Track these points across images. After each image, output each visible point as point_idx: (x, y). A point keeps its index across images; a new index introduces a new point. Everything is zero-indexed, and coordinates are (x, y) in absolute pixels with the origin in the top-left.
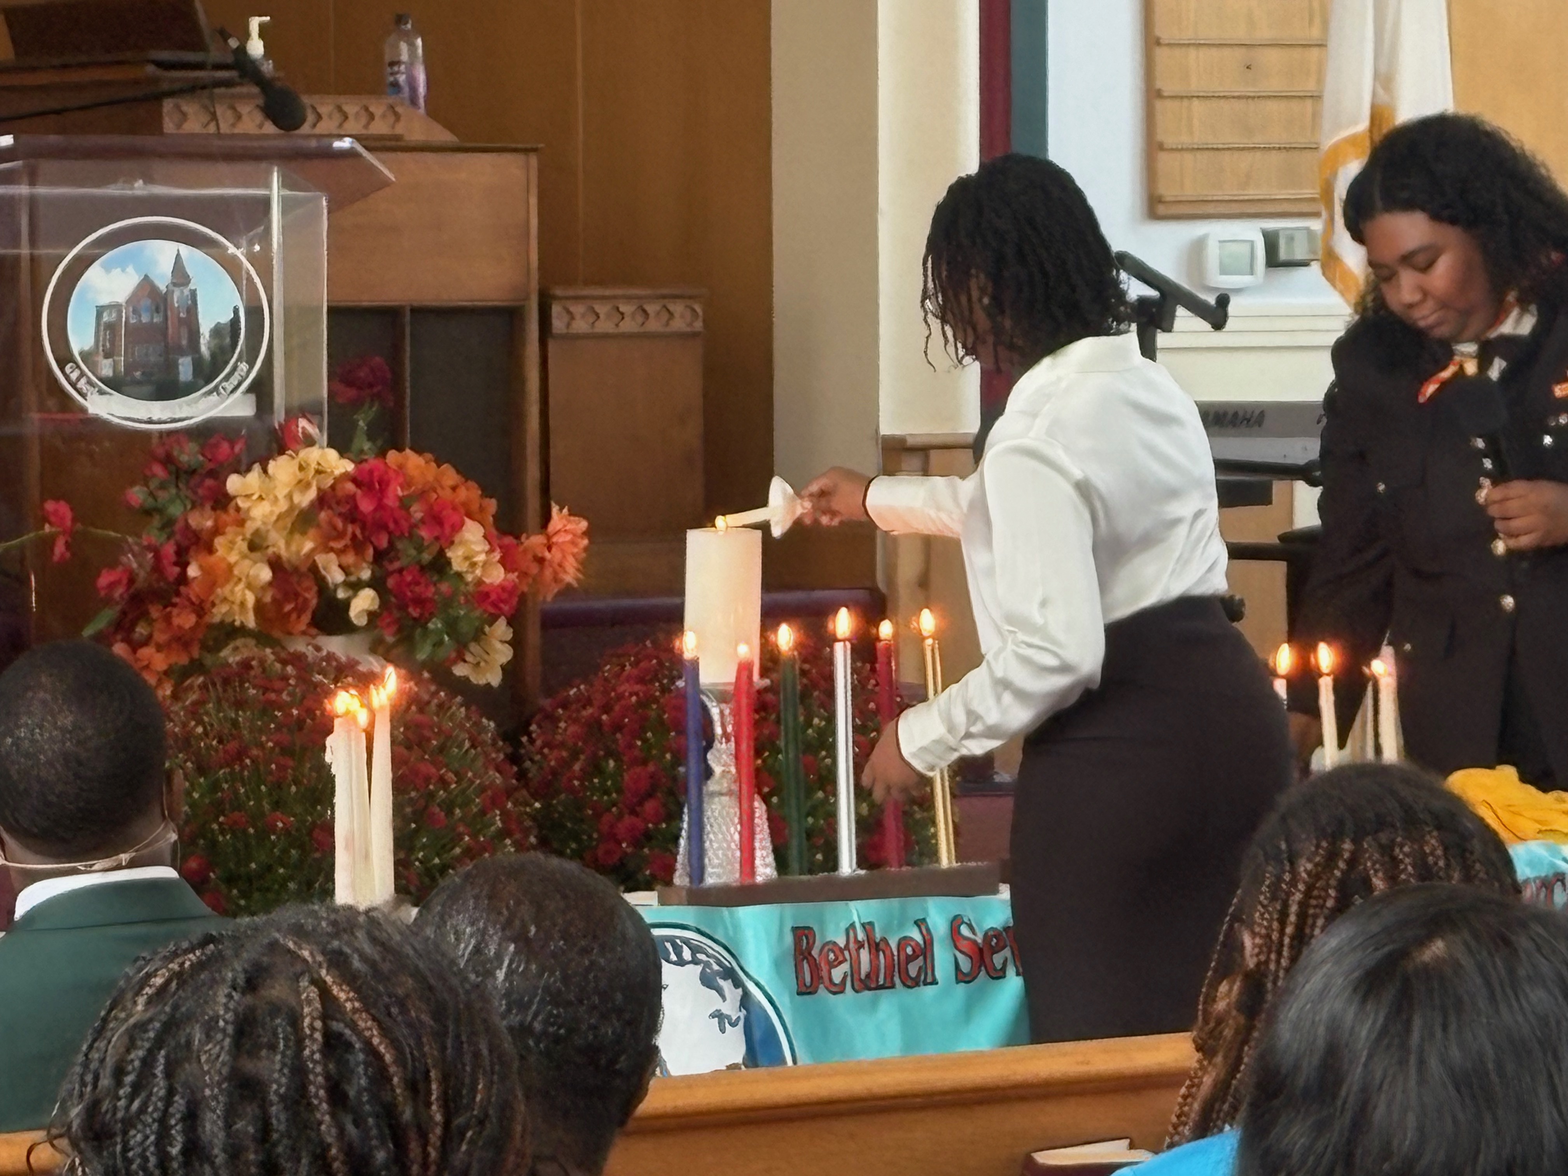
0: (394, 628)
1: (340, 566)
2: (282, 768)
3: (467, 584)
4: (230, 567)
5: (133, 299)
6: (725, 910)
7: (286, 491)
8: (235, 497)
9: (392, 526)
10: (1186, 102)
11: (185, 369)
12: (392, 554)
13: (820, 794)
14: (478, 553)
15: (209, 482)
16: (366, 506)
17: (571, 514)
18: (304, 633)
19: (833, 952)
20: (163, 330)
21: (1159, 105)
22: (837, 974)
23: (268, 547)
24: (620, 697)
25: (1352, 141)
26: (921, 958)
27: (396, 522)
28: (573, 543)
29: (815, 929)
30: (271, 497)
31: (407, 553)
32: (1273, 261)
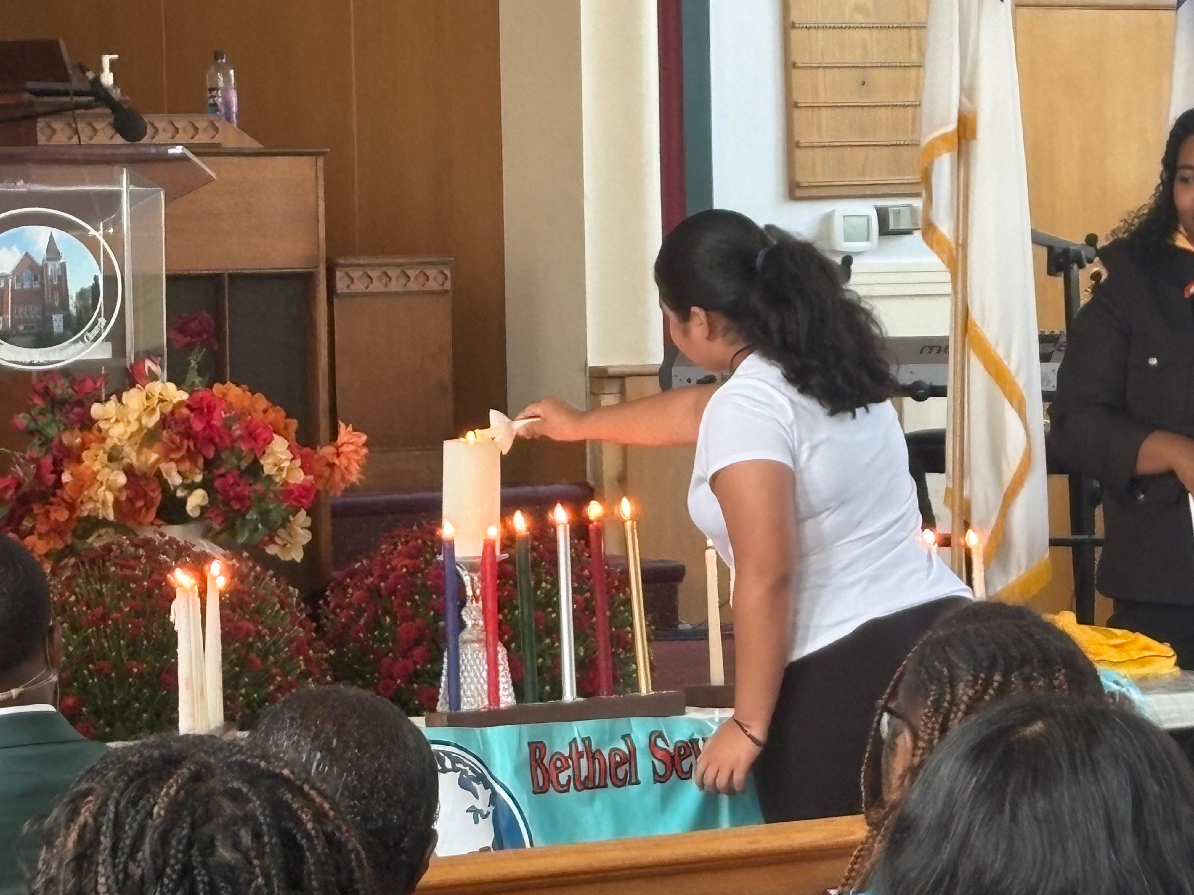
0: (220, 519)
1: (179, 472)
2: (136, 626)
3: (277, 483)
4: (95, 474)
5: (17, 270)
6: (477, 730)
7: (136, 415)
8: (97, 421)
9: (217, 440)
10: (816, 111)
11: (58, 323)
12: (218, 462)
13: (548, 641)
14: (285, 460)
15: (77, 410)
16: (198, 426)
17: (354, 430)
18: (152, 524)
19: (560, 760)
20: (40, 294)
21: (796, 113)
22: (563, 778)
23: (122, 458)
24: (393, 569)
25: (944, 138)
26: (628, 764)
27: (221, 438)
28: (356, 452)
29: (547, 744)
30: (126, 420)
31: (230, 461)
32: (885, 231)
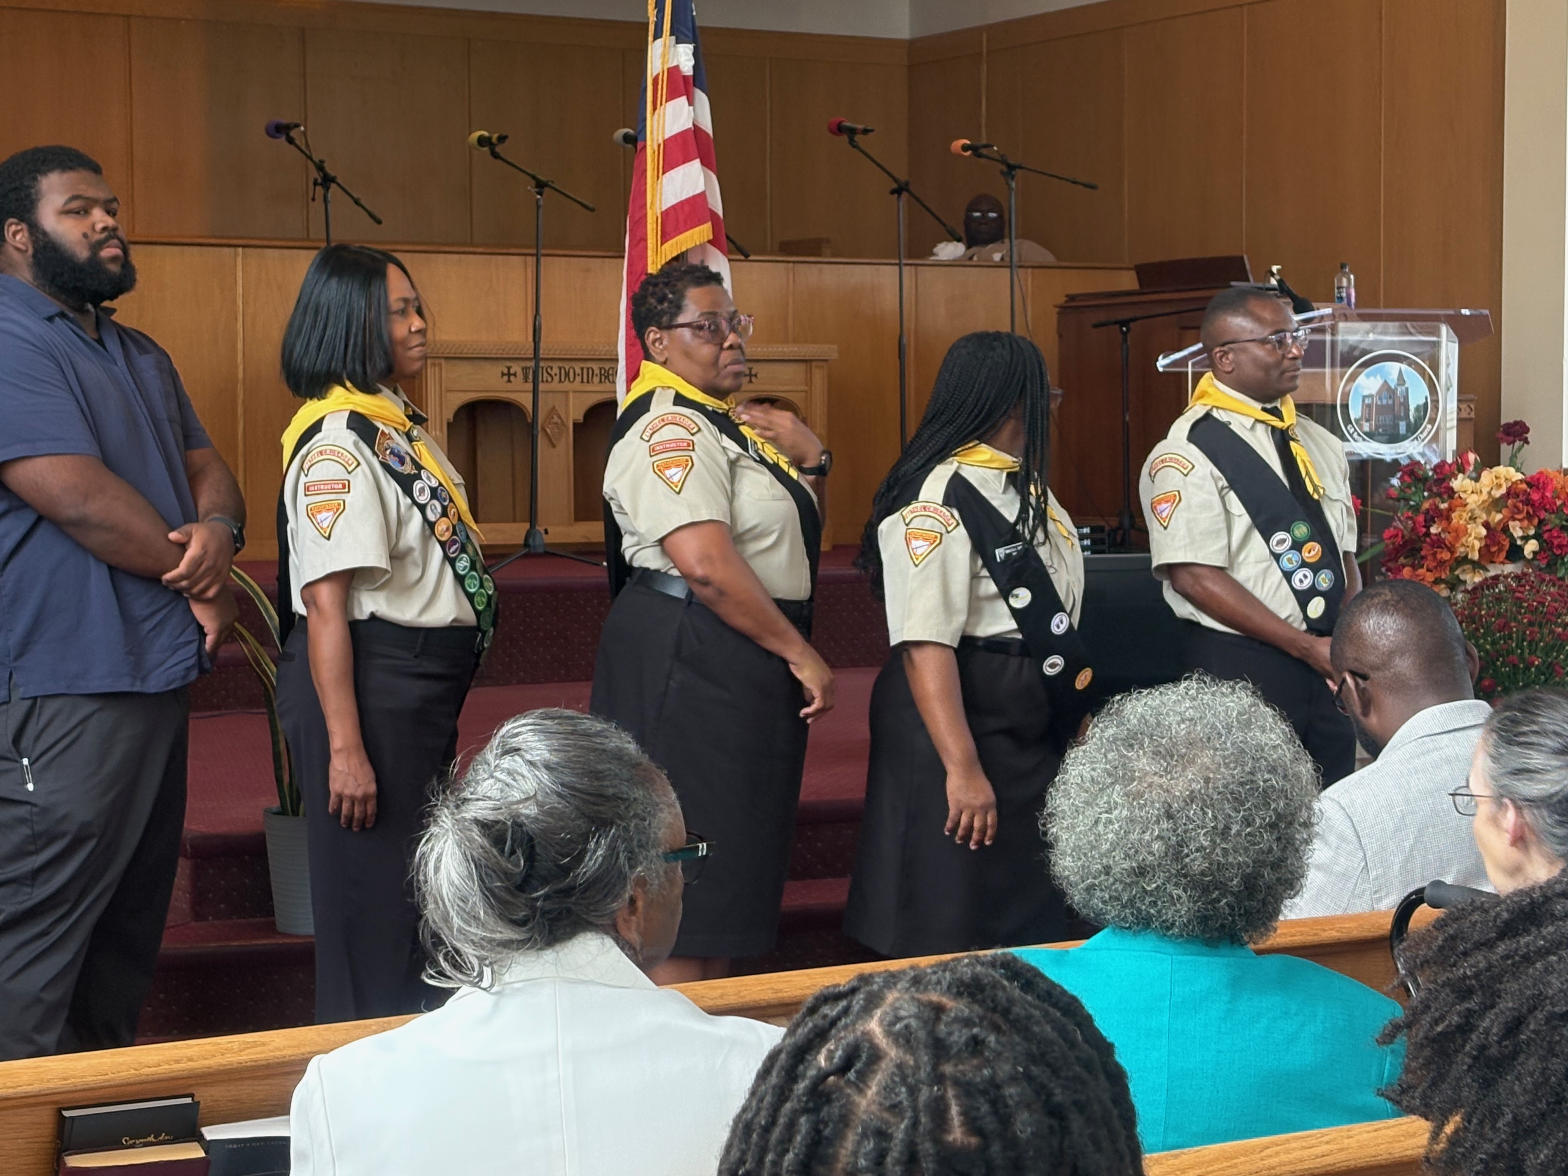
0: (1547, 560)
1: (1521, 528)
4: (1463, 528)
5: (1379, 392)
7: (1488, 489)
8: (1457, 492)
11: (1402, 428)
12: (1545, 522)
16: (1535, 496)
18: (1502, 563)
20: (1393, 407)
23: (1480, 518)
27: (1550, 505)
30: (1480, 492)
31: (1554, 521)
